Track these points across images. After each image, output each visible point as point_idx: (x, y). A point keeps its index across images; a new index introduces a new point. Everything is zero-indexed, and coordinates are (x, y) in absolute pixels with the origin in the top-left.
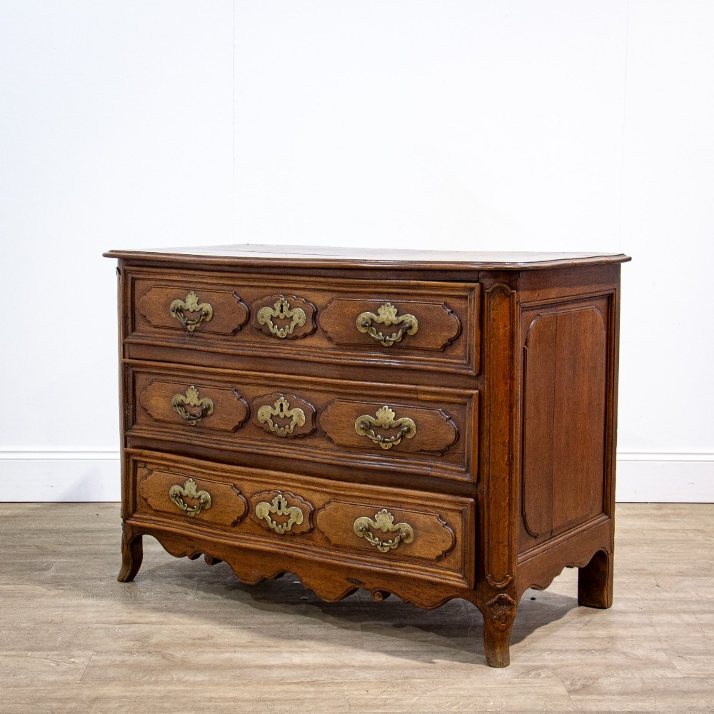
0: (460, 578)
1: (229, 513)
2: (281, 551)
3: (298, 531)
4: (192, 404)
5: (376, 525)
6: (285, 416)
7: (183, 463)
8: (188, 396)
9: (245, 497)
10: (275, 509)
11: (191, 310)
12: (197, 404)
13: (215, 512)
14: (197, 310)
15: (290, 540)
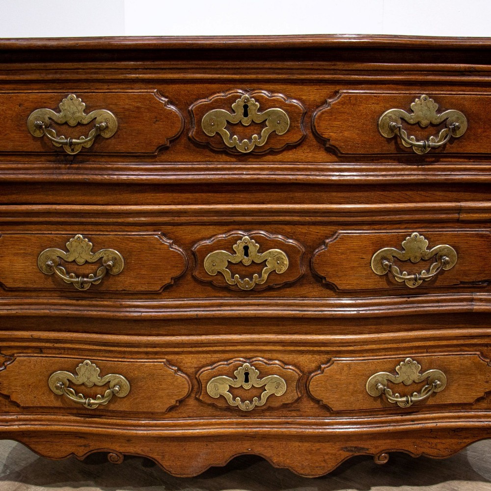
1: (162, 397)
3: (277, 404)
4: (81, 261)
5: (399, 379)
6: (253, 262)
7: (71, 341)
8: (71, 250)
9: (186, 374)
10: (239, 383)
11: (73, 123)
12: (90, 261)
13: (136, 399)
14: (85, 122)
15: (268, 414)
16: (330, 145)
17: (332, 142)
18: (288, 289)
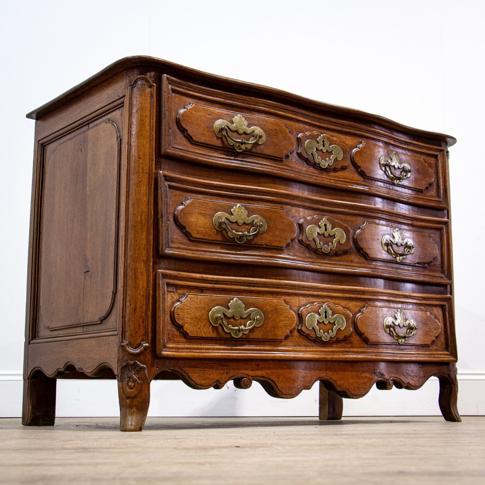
0: (447, 355)
1: (281, 327)
2: (328, 356)
3: (342, 336)
4: (241, 222)
6: (329, 235)
8: (235, 214)
10: (322, 318)
11: (241, 131)
12: (246, 222)
13: (266, 328)
14: (248, 132)
15: (335, 345)
16: (361, 170)
17: (362, 169)
18: (344, 256)
